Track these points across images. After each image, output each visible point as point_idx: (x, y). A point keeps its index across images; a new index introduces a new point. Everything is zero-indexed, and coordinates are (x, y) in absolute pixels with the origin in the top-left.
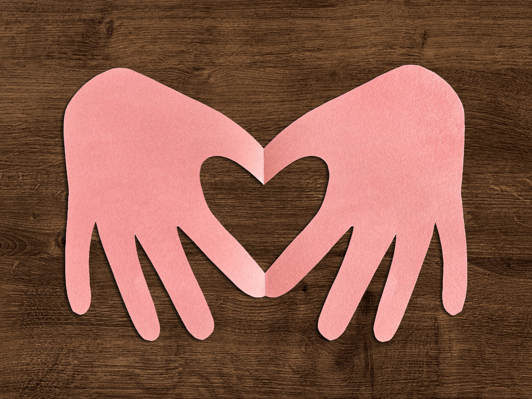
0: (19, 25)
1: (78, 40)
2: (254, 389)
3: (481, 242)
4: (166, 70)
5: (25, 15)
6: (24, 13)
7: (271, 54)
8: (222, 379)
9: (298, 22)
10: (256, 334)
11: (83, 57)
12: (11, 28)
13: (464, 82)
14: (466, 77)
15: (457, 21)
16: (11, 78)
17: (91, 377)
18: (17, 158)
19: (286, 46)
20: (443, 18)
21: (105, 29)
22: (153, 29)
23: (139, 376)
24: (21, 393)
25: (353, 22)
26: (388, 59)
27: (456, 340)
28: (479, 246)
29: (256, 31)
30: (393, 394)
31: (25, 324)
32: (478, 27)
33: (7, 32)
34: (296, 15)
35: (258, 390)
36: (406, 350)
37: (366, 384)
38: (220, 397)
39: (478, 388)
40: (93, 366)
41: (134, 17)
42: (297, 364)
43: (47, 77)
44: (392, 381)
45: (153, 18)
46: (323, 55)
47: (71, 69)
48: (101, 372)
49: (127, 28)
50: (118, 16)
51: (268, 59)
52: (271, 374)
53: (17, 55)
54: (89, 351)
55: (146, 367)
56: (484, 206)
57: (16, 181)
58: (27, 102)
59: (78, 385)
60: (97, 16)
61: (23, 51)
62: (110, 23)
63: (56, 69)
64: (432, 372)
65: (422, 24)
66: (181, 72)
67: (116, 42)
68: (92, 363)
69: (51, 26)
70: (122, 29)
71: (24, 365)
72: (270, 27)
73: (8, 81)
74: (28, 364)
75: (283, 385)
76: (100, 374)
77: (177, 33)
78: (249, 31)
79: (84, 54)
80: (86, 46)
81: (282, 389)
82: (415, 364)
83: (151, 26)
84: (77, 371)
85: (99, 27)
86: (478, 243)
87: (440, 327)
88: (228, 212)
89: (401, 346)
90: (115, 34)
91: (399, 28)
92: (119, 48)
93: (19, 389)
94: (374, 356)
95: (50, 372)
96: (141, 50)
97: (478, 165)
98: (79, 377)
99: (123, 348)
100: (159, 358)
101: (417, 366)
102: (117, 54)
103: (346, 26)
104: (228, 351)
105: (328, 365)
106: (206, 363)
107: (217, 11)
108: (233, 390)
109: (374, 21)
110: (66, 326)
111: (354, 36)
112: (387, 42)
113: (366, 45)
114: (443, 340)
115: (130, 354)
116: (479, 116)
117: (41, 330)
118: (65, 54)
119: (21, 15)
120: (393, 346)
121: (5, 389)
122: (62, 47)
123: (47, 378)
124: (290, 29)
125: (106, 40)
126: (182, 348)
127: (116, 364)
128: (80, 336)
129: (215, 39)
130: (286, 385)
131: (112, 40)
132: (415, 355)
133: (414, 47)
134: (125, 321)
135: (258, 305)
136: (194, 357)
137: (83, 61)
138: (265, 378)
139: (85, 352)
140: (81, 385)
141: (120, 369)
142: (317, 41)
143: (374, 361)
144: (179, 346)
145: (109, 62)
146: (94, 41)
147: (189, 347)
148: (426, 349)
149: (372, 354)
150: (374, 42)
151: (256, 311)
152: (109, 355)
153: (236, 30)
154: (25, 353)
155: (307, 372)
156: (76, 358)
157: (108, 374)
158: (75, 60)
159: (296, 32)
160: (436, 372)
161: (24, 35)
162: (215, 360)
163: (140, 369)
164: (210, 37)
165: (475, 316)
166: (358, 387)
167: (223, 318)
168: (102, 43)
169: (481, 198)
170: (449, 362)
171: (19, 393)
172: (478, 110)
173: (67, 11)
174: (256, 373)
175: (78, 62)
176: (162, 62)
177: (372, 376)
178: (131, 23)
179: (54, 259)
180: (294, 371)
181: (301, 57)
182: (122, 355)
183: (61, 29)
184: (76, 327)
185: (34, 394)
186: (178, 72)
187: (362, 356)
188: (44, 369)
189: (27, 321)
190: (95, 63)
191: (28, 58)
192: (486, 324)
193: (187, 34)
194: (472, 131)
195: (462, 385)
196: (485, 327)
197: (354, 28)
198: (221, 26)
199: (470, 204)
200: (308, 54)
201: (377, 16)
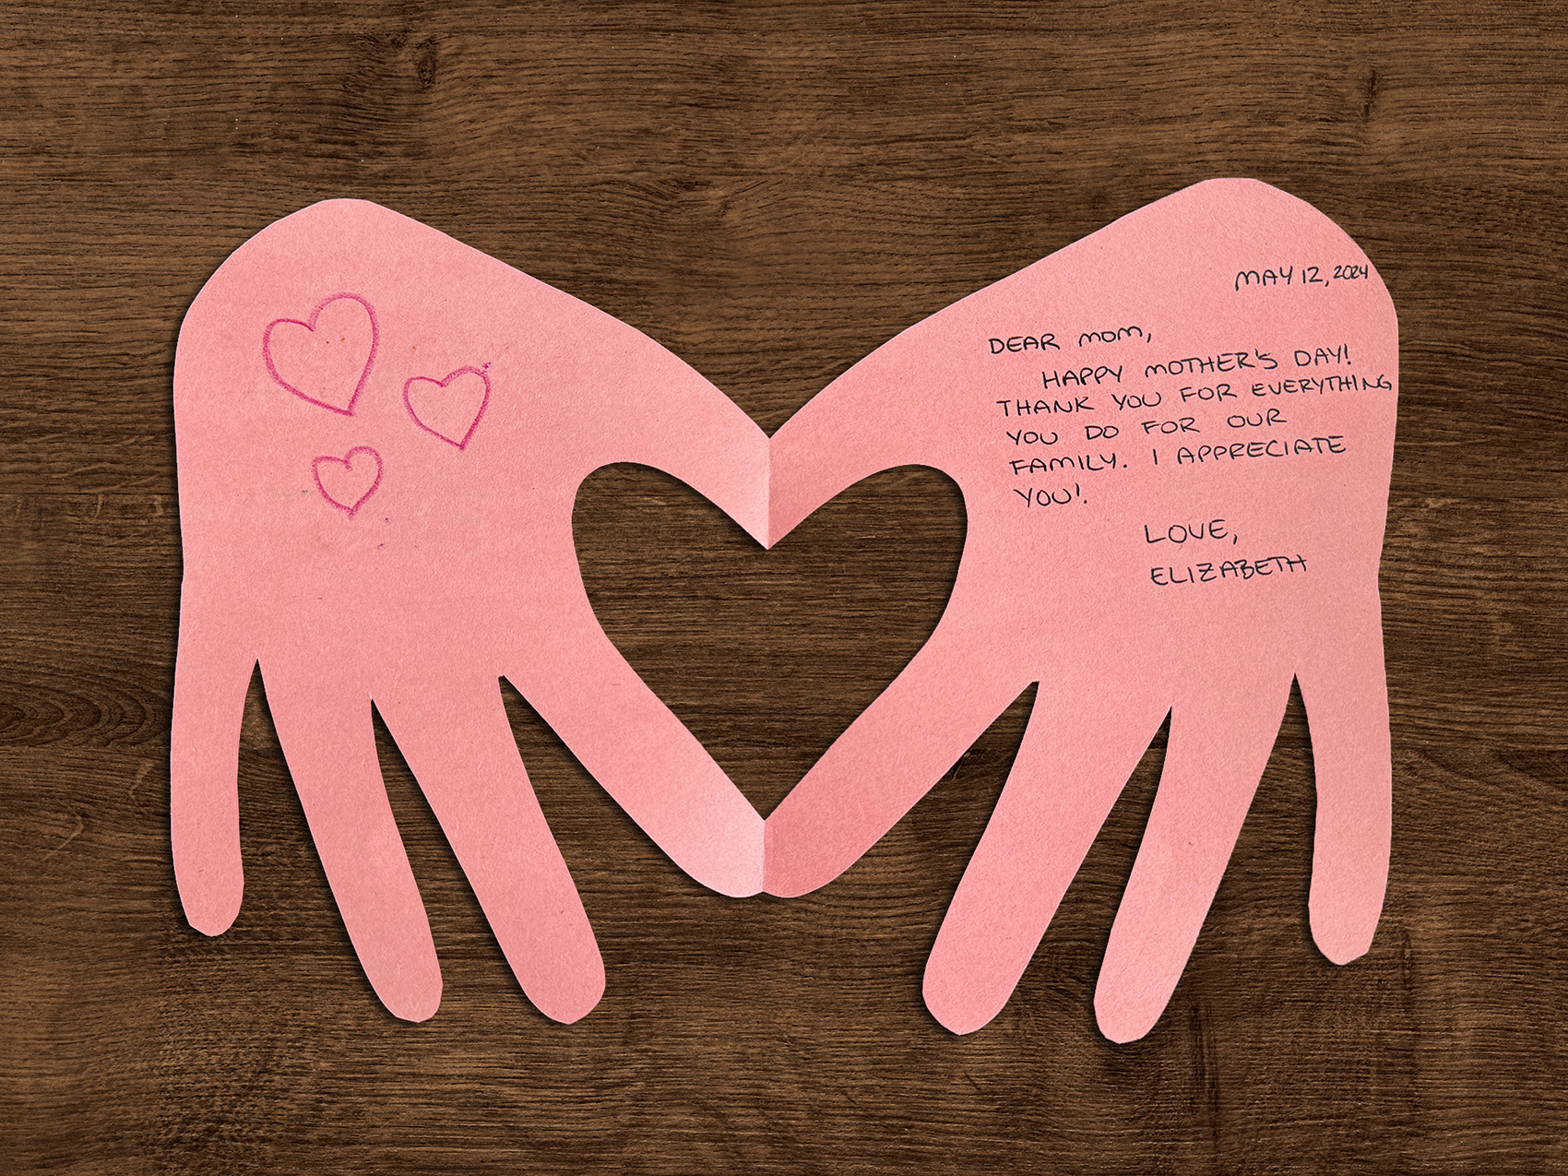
0: (153, 51)
1: (332, 96)
2: (861, 1144)
3: (1542, 705)
4: (596, 187)
5: (172, 21)
6: (170, 17)
7: (911, 138)
8: (764, 1115)
9: (993, 43)
10: (866, 982)
11: (346, 148)
12: (129, 62)
13: (1490, 225)
14: (1496, 207)
15: (1471, 40)
16: (131, 211)
17: (371, 1108)
18: (147, 452)
19: (955, 115)
20: (1428, 32)
21: (411, 65)
22: (555, 63)
23: (515, 1107)
24: (160, 1159)
25: (1158, 43)
26: (1261, 155)
27: (1466, 999)
28: (1535, 715)
29: (867, 71)
30: (1278, 1160)
31: (172, 951)
32: (1534, 57)
33: (119, 73)
34: (987, 23)
35: (871, 1148)
36: (1317, 1027)
37: (1197, 1132)
38: (759, 1169)
39: (1532, 1142)
40: (376, 1078)
41: (498, 29)
42: (988, 1069)
43: (239, 210)
44: (1275, 1121)
45: (557, 32)
46: (1069, 143)
47: (309, 185)
48: (401, 1096)
49: (478, 62)
50: (451, 25)
51: (901, 153)
52: (911, 1100)
53: (148, 143)
54: (364, 1031)
55: (535, 1079)
56: (1549, 596)
57: (143, 522)
58: (179, 284)
59: (330, 1134)
60: (388, 25)
61: (166, 129)
62: (427, 47)
63: (266, 183)
64: (1395, 1096)
65: (1365, 48)
66: (642, 193)
67: (445, 104)
68: (373, 1067)
69: (250, 57)
70: (463, 65)
71: (169, 1075)
72: (906, 59)
73: (121, 221)
74: (181, 1072)
75: (948, 1133)
76: (396, 1100)
77: (628, 75)
78: (844, 71)
79: (350, 138)
80: (355, 116)
81: (943, 1145)
82: (1343, 1070)
83: (551, 56)
84: (329, 1093)
85: (394, 59)
86: (1533, 707)
87: (1417, 959)
88: (782, 614)
89: (1302, 1018)
90: (442, 80)
91: (1295, 60)
92: (454, 120)
93: (153, 1145)
94: (1221, 1048)
95: (247, 1095)
96: (519, 126)
97: (1534, 473)
98: (334, 1110)
99: (466, 1024)
100: (573, 1051)
101: (1349, 1078)
102: (449, 138)
103: (1138, 55)
104: (781, 1032)
105: (1081, 1075)
106: (717, 1067)
107: (749, 10)
108: (798, 1149)
109: (1220, 40)
110: (295, 957)
111: (1160, 87)
112: (1260, 103)
113: (1195, 111)
114: (1428, 998)
115: (486, 1040)
116: (1535, 325)
117: (219, 970)
118: (293, 138)
119: (161, 21)
120: (1278, 1016)
121: (112, 1145)
122: (283, 118)
123: (238, 1113)
124: (969, 63)
125: (416, 98)
126: (644, 1022)
127: (444, 1072)
128: (338, 986)
129: (742, 94)
130: (955, 1134)
131: (433, 98)
132: (1343, 1043)
133: (1339, 117)
134: (473, 941)
135: (873, 893)
136: (679, 1051)
137: (345, 161)
138: (892, 1112)
139: (352, 1035)
140: (340, 1133)
141: (458, 1086)
142: (1049, 100)
143: (1220, 1062)
144: (633, 1017)
145: (423, 164)
146: (378, 99)
147: (664, 1021)
148: (1376, 1025)
149: (1215, 1040)
150: (1220, 102)
151: (867, 913)
152: (423, 1042)
153: (804, 67)
154: (172, 1038)
155: (1019, 1095)
156: (327, 1053)
157: (421, 1101)
158: (322, 156)
159: (987, 73)
160: (1407, 1096)
161: (169, 82)
162: (743, 1058)
163: (517, 1085)
164: (728, 89)
165: (1523, 925)
166: (1173, 1140)
167: (767, 931)
168: (403, 107)
169: (1542, 571)
170: (1445, 1066)
171: (156, 1158)
172: (1534, 307)
173: (299, 11)
174: (866, 1098)
175: (330, 163)
176: (582, 162)
177: (1215, 1107)
178: (492, 47)
179: (259, 754)
180: (979, 1092)
181: (1001, 149)
182: (465, 1043)
183: (280, 64)
184: (324, 960)
185: (200, 1162)
186: (632, 192)
187: (1185, 1046)
188: (228, 1087)
189: (177, 942)
190: (380, 166)
191: (179, 150)
192: (1556, 951)
193: (660, 80)
194: (1513, 372)
195: (1484, 1135)
196: (1555, 959)
197: (1159, 60)
198: (759, 54)
199: (1509, 590)
200: (1021, 139)
201: (1228, 25)
